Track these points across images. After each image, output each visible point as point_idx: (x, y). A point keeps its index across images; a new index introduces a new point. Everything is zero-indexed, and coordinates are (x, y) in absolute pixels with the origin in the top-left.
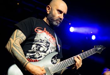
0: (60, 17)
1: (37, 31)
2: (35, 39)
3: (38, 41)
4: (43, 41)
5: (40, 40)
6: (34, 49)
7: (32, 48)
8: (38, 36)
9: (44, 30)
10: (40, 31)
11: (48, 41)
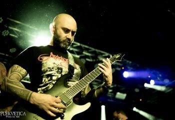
0: (68, 37)
1: (41, 59)
2: (43, 69)
3: (47, 71)
4: (53, 68)
5: (49, 68)
6: (45, 81)
7: (43, 81)
8: (45, 64)
9: (51, 56)
10: (45, 58)
11: (59, 66)
